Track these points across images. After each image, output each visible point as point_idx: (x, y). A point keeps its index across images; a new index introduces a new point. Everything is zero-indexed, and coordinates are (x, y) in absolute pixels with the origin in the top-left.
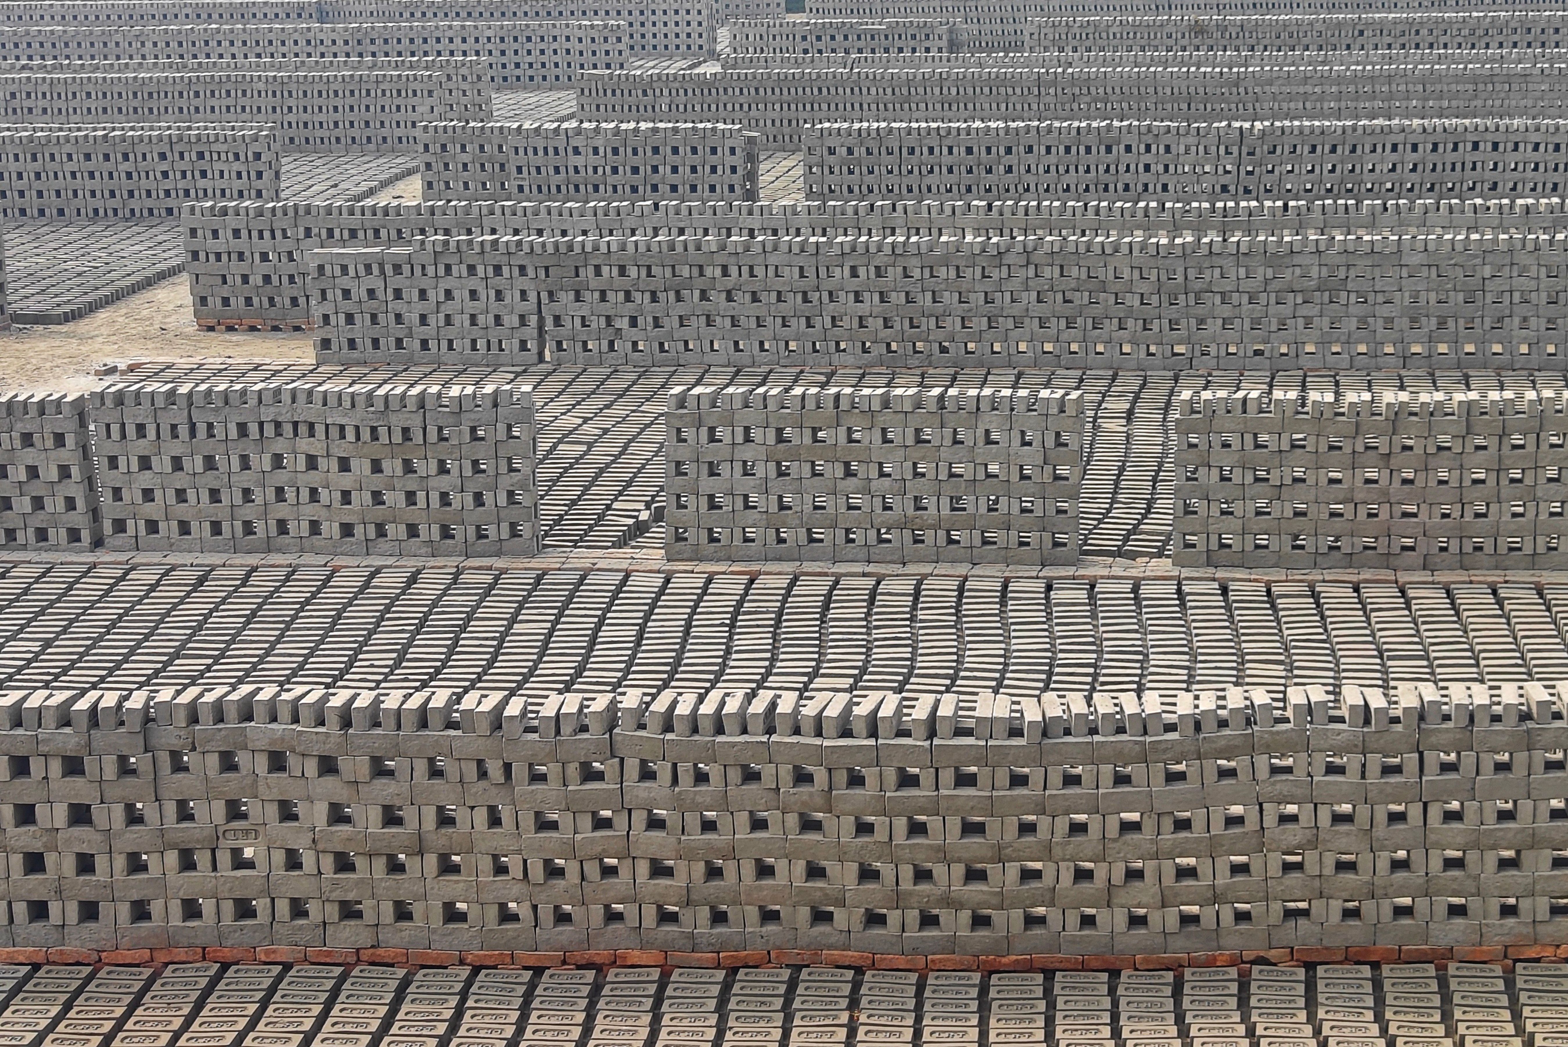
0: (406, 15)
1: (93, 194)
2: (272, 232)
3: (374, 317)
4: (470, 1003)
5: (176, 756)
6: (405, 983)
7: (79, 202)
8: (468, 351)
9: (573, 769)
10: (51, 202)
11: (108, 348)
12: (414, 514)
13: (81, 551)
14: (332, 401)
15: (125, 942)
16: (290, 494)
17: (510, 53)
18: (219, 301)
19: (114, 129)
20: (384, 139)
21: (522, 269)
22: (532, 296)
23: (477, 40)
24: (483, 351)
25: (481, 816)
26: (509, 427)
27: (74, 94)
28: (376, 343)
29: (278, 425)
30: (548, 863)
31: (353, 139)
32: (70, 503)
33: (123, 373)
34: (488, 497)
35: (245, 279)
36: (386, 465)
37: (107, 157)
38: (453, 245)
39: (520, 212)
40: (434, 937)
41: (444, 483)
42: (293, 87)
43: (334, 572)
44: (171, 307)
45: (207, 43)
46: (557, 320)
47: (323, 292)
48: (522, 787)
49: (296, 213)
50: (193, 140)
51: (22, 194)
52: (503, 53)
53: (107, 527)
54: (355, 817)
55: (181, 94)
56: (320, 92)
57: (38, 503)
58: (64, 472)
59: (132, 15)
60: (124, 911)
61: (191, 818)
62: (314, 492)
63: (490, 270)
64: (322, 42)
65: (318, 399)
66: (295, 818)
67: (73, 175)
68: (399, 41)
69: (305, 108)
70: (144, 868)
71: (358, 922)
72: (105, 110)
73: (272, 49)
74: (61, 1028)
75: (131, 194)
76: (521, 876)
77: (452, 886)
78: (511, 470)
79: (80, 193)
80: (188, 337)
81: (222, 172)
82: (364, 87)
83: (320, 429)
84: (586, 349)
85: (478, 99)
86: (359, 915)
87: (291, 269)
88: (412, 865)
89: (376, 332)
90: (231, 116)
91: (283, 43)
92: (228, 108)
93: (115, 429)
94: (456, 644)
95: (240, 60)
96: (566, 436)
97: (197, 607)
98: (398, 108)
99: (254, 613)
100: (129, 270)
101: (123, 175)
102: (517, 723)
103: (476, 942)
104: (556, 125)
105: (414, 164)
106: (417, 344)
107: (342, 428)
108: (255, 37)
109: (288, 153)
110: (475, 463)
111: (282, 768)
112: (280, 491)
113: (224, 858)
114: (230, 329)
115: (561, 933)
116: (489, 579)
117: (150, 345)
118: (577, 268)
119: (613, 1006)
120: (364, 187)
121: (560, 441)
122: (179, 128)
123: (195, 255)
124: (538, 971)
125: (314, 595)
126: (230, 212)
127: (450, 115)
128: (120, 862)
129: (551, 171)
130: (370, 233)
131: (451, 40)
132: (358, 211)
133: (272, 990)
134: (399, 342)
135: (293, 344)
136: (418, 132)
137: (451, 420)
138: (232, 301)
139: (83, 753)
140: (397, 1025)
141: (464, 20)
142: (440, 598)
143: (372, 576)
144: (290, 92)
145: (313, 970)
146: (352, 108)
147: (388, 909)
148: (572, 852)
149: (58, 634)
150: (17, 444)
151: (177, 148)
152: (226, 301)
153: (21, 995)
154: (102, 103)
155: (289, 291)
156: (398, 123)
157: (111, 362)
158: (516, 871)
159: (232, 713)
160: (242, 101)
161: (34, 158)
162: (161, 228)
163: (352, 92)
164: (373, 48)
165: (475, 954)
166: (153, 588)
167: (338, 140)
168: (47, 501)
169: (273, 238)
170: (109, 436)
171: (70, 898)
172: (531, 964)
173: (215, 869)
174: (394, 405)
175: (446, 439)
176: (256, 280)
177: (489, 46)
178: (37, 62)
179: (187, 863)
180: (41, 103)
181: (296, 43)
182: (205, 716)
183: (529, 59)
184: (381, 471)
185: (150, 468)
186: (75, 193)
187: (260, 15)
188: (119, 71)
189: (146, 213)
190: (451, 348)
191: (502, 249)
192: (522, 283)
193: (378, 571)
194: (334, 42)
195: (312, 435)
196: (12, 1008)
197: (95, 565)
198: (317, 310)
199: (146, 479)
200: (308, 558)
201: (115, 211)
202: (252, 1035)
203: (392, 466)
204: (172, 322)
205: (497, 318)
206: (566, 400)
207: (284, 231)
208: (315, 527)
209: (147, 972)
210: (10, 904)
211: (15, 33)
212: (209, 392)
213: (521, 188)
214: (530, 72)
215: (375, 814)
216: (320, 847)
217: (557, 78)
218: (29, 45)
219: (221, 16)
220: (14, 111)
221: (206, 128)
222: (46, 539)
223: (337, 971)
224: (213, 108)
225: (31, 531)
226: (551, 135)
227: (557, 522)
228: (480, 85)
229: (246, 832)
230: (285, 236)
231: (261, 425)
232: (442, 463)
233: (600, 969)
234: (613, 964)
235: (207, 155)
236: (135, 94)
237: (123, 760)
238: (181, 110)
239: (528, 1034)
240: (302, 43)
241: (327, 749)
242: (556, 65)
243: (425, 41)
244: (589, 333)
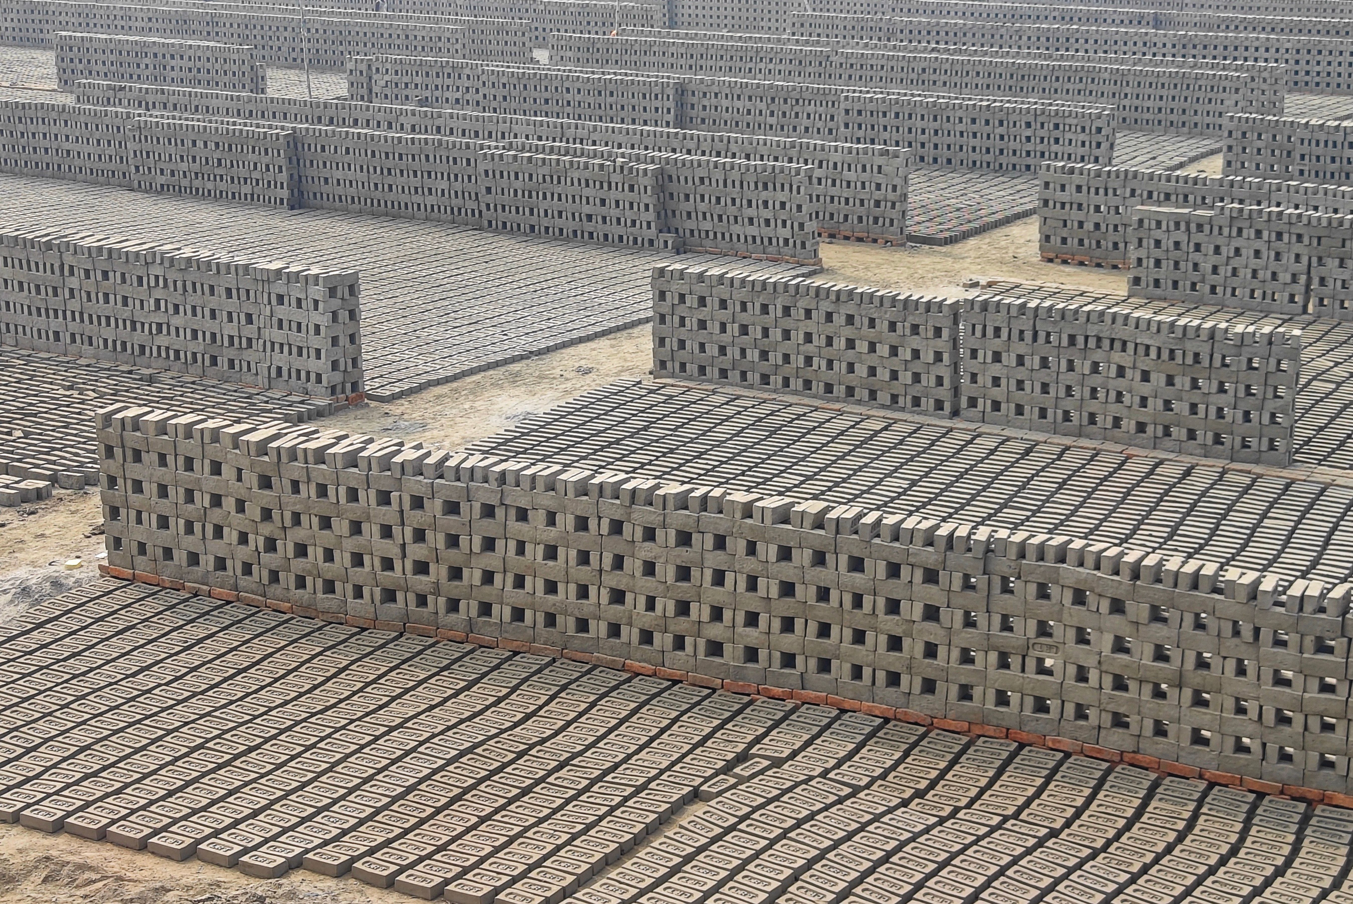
0: (1223, 27)
1: (974, 149)
2: (1106, 190)
3: (1177, 264)
4: (1204, 810)
5: (1005, 580)
6: (1155, 785)
7: (962, 155)
8: (1247, 298)
9: (1309, 641)
10: (944, 153)
11: (974, 268)
12: (1194, 422)
13: (943, 418)
14: (1143, 326)
15: (951, 714)
16: (1101, 395)
17: (1303, 63)
18: (1059, 240)
19: (995, 101)
20: (1196, 124)
21: (1300, 237)
22: (1305, 260)
23: (1277, 50)
24: (1259, 300)
25: (1231, 665)
26: (1279, 362)
27: (968, 73)
28: (1175, 284)
29: (1099, 339)
30: (1279, 711)
31: (1172, 122)
32: (940, 381)
33: (984, 287)
34: (1254, 415)
35: (1081, 224)
36: (1177, 380)
37: (987, 123)
38: (1246, 213)
39: (1302, 191)
40: (1181, 753)
41: (1221, 400)
42: (1131, 78)
43: (1127, 458)
44: (1022, 241)
45: (1068, 40)
46: (1322, 281)
47: (1140, 240)
48: (1267, 649)
49: (1126, 176)
50: (1053, 114)
51: (923, 145)
52: (1297, 62)
53: (964, 402)
54: (1133, 650)
55: (1045, 78)
56: (1151, 84)
57: (917, 378)
58: (938, 357)
59: (1015, 16)
60: (954, 690)
61: (1011, 629)
62: (1119, 394)
63: (1274, 235)
64: (1155, 44)
65: (1132, 323)
66: (1087, 642)
67: (962, 134)
68: (1215, 47)
69: (1138, 96)
70: (972, 661)
71: (1125, 731)
72: (988, 86)
73: (1116, 48)
74: (900, 768)
75: (1001, 151)
76: (1256, 718)
77: (1201, 716)
78: (1276, 397)
79: (965, 148)
80: (1032, 265)
81: (1070, 140)
82: (1186, 82)
83: (1130, 346)
84: (1342, 307)
85: (1273, 98)
86: (1126, 726)
87: (1116, 219)
88: (1173, 694)
89: (1177, 275)
90: (1081, 97)
91: (1125, 44)
92: (1079, 91)
93: (979, 328)
94: (1217, 528)
95: (1091, 54)
96: (1319, 375)
97: (1023, 471)
98: (1210, 100)
99: (1065, 482)
100: (994, 209)
101: (998, 137)
102: (1269, 596)
103: (1214, 764)
104: (1337, 123)
105: (1217, 145)
106: (1207, 289)
107: (1148, 347)
108: (1105, 37)
109: (1121, 129)
110: (1248, 387)
111: (1083, 603)
112: (1094, 391)
113: (1031, 664)
114: (1065, 262)
115: (1283, 769)
116: (1248, 481)
117: (1005, 269)
118: (1344, 240)
119: (1318, 835)
120: (1177, 160)
121: (1314, 378)
122: (1043, 104)
123: (1046, 203)
124: (1261, 796)
125: (1111, 474)
126: (1076, 171)
127: (1249, 109)
128: (955, 654)
129: (1329, 160)
130: (1181, 197)
131: (1257, 49)
132: (1173, 179)
133: (1055, 771)
134: (1194, 285)
135: (1111, 278)
136: (1224, 121)
137: (1233, 351)
138: (1069, 240)
139: (939, 567)
140: (1147, 815)
141: (1268, 33)
142: (1207, 490)
143: (1157, 465)
144: (1128, 83)
145: (1086, 761)
146: (1174, 98)
147: (1149, 725)
148: (1300, 706)
149: (922, 477)
150: (908, 332)
151: (1040, 119)
152: (1064, 241)
153: (875, 739)
154: (987, 81)
155: (1112, 237)
156: (1208, 113)
157: (975, 278)
158: (1253, 713)
159: (1050, 555)
160: (1090, 87)
161: (935, 119)
162: (1020, 180)
163: (1176, 85)
164: (1194, 52)
165: (1212, 772)
166: (992, 452)
167: (1160, 122)
168: (924, 377)
169: (1106, 194)
170: (973, 333)
171: (917, 674)
172: (1255, 788)
173: (1023, 671)
174: (1191, 334)
175: (1227, 366)
176: (1089, 226)
177: (1287, 56)
178: (942, 46)
179: (1004, 664)
180: (943, 78)
181: (1135, 44)
182: (1031, 554)
183: (1318, 68)
184: (1173, 385)
185: (1000, 361)
186: (961, 147)
187: (1109, 21)
188: (1002, 57)
189: (1010, 167)
190: (1233, 294)
191: (1285, 220)
192: (1297, 248)
193: (1161, 462)
194: (1164, 45)
195: (1124, 350)
196: (867, 748)
197: (951, 430)
198: (1133, 254)
199: (996, 370)
200: (1108, 446)
201: (988, 164)
202: (1037, 801)
203: (1183, 382)
204: (1022, 253)
205: (1274, 274)
206: (1323, 346)
207: (1115, 190)
208: (1117, 422)
209: (965, 739)
210: (874, 670)
211: (929, 23)
212: (1050, 308)
213: (1302, 172)
214: (1317, 79)
215: (1149, 650)
216: (1104, 668)
217: (1339, 85)
218: (938, 33)
219: (1080, 19)
220: (923, 82)
221: (1063, 105)
222: (919, 406)
223: (1105, 765)
224: (1068, 91)
225: (909, 398)
226: (1332, 131)
227: (1306, 443)
228: (1276, 87)
229: (1050, 647)
230: (1115, 195)
231: (1087, 338)
232: (1221, 384)
233: (1310, 803)
234: (1321, 801)
235: (1061, 127)
236: (1012, 76)
237: (967, 577)
238: (1044, 90)
239: (1248, 843)
240: (1140, 44)
241: (1119, 594)
242: (1339, 75)
243: (1236, 48)
244: (1347, 294)
